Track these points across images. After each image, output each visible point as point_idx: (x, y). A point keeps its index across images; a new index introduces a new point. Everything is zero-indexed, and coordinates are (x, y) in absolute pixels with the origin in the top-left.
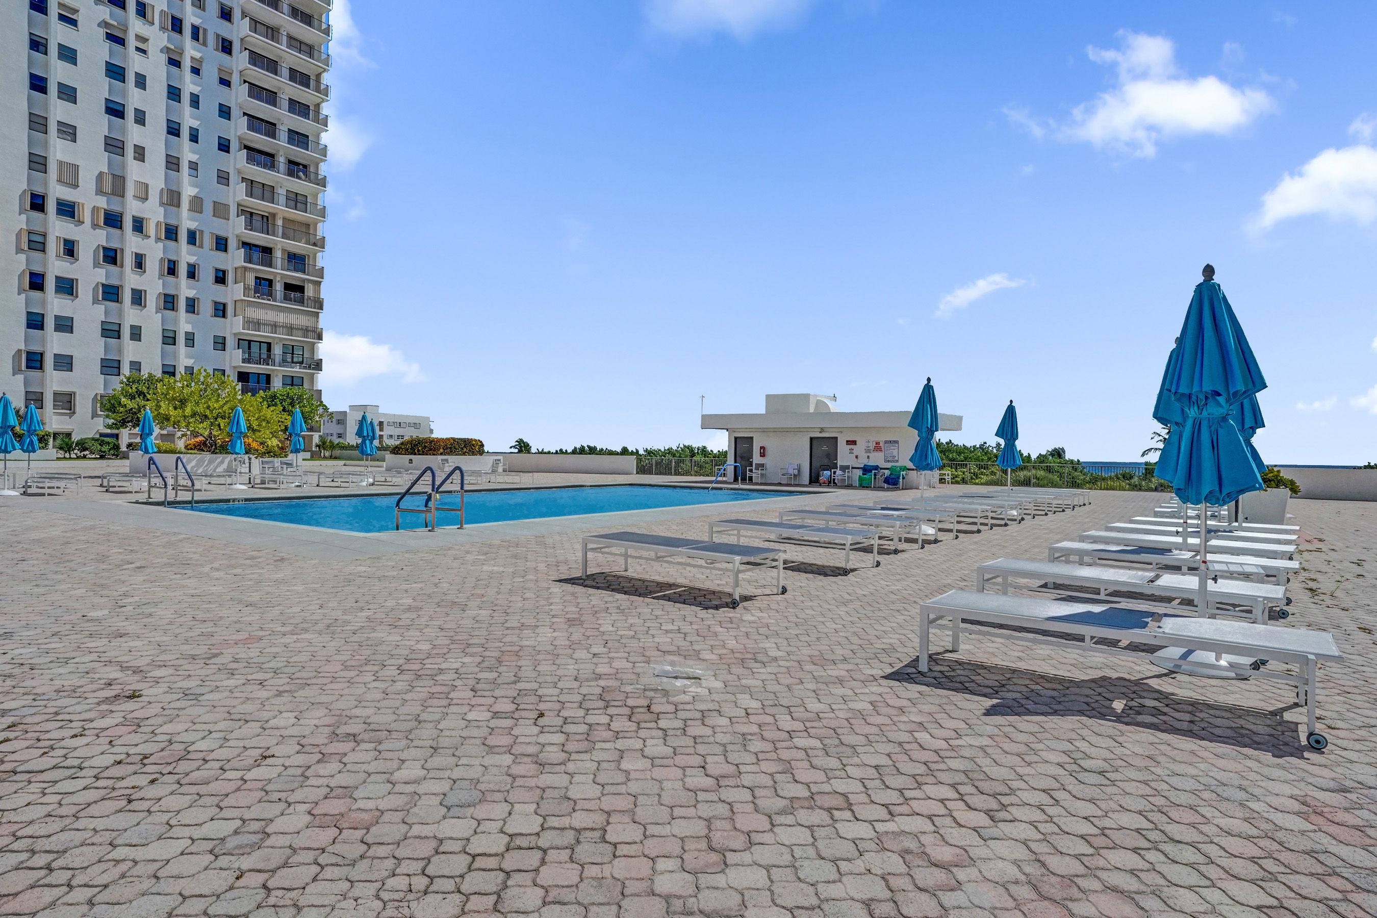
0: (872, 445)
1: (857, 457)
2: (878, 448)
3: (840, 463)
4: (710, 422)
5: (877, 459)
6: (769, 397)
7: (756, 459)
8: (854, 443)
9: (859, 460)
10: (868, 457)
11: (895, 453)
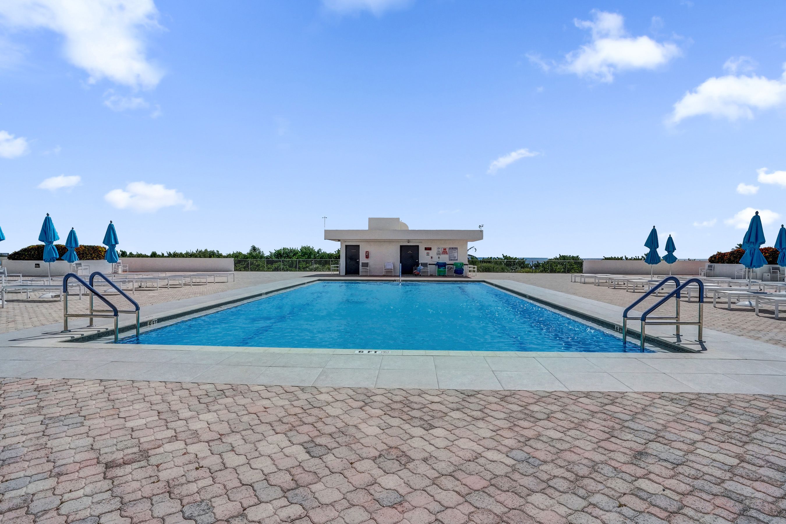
0: (441, 251)
1: (432, 258)
2: (445, 252)
3: (421, 261)
4: (330, 235)
5: (444, 259)
6: (370, 219)
7: (362, 259)
8: (430, 249)
9: (433, 259)
10: (439, 258)
11: (456, 255)
